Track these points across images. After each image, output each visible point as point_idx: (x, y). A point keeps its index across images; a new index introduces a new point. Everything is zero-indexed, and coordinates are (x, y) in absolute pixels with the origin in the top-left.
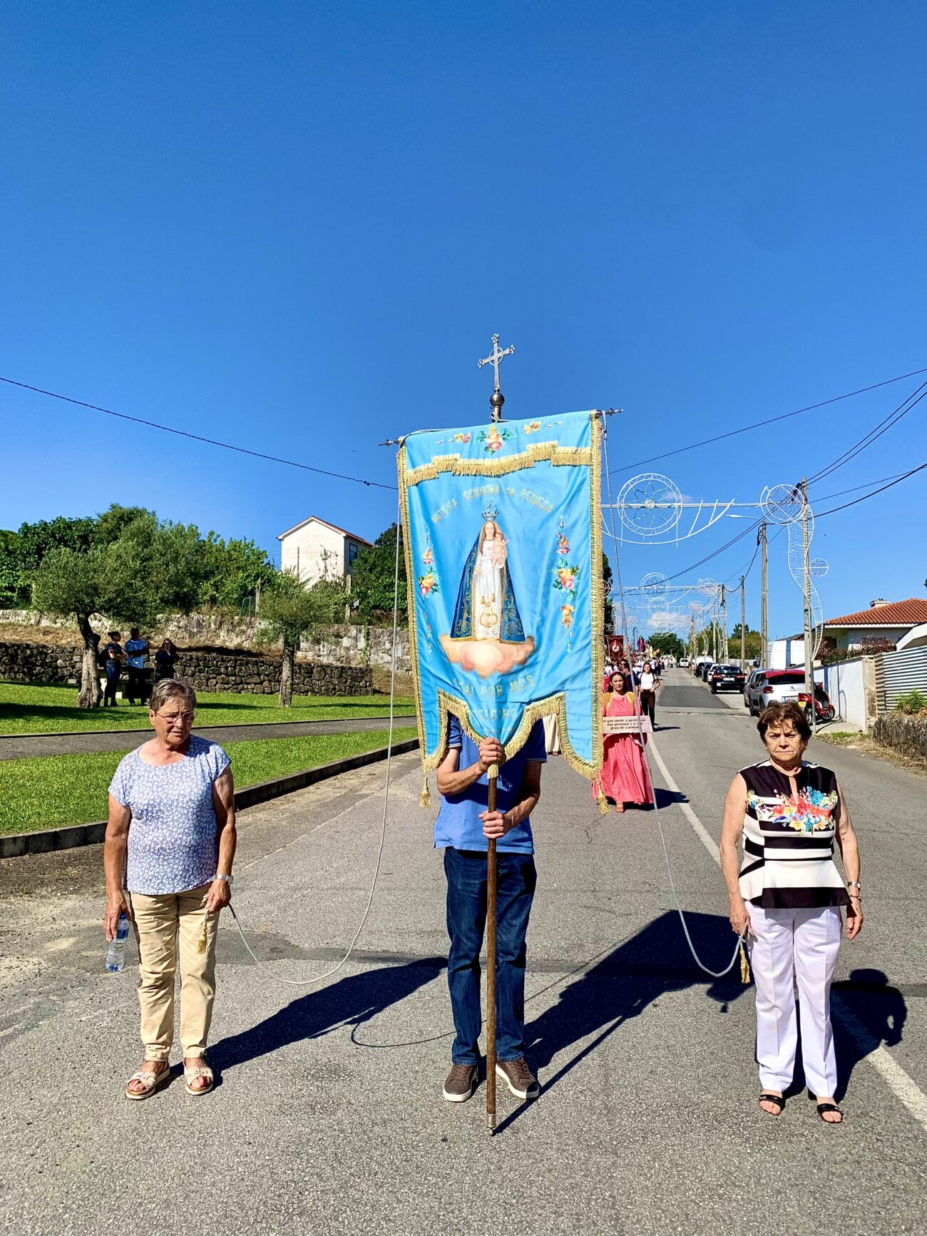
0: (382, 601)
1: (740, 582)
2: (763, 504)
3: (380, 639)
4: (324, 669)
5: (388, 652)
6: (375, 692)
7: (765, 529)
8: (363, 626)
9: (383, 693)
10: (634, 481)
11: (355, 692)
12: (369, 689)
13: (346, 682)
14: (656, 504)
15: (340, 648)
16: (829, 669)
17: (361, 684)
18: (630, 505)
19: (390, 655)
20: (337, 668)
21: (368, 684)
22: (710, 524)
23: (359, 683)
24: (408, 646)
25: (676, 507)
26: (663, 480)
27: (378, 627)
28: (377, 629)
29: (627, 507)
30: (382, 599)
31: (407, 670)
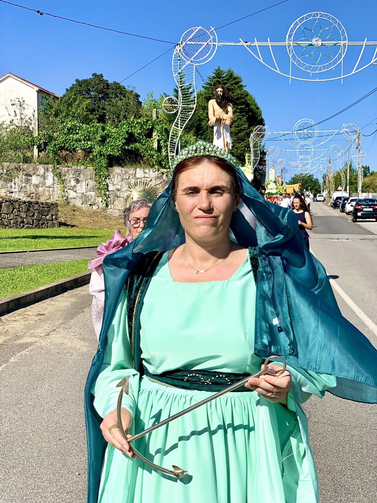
0: (67, 143)
3: (66, 177)
4: (12, 204)
5: (73, 188)
6: (61, 224)
8: (50, 166)
9: (68, 225)
10: (303, 19)
11: (42, 224)
12: (55, 222)
13: (33, 216)
15: (30, 186)
17: (48, 217)
18: (298, 42)
19: (75, 192)
20: (25, 202)
21: (54, 217)
22: (373, 61)
23: (46, 216)
24: (92, 183)
25: (342, 45)
26: (329, 18)
27: (64, 166)
28: (63, 168)
29: (295, 45)
30: (67, 141)
31: (90, 205)
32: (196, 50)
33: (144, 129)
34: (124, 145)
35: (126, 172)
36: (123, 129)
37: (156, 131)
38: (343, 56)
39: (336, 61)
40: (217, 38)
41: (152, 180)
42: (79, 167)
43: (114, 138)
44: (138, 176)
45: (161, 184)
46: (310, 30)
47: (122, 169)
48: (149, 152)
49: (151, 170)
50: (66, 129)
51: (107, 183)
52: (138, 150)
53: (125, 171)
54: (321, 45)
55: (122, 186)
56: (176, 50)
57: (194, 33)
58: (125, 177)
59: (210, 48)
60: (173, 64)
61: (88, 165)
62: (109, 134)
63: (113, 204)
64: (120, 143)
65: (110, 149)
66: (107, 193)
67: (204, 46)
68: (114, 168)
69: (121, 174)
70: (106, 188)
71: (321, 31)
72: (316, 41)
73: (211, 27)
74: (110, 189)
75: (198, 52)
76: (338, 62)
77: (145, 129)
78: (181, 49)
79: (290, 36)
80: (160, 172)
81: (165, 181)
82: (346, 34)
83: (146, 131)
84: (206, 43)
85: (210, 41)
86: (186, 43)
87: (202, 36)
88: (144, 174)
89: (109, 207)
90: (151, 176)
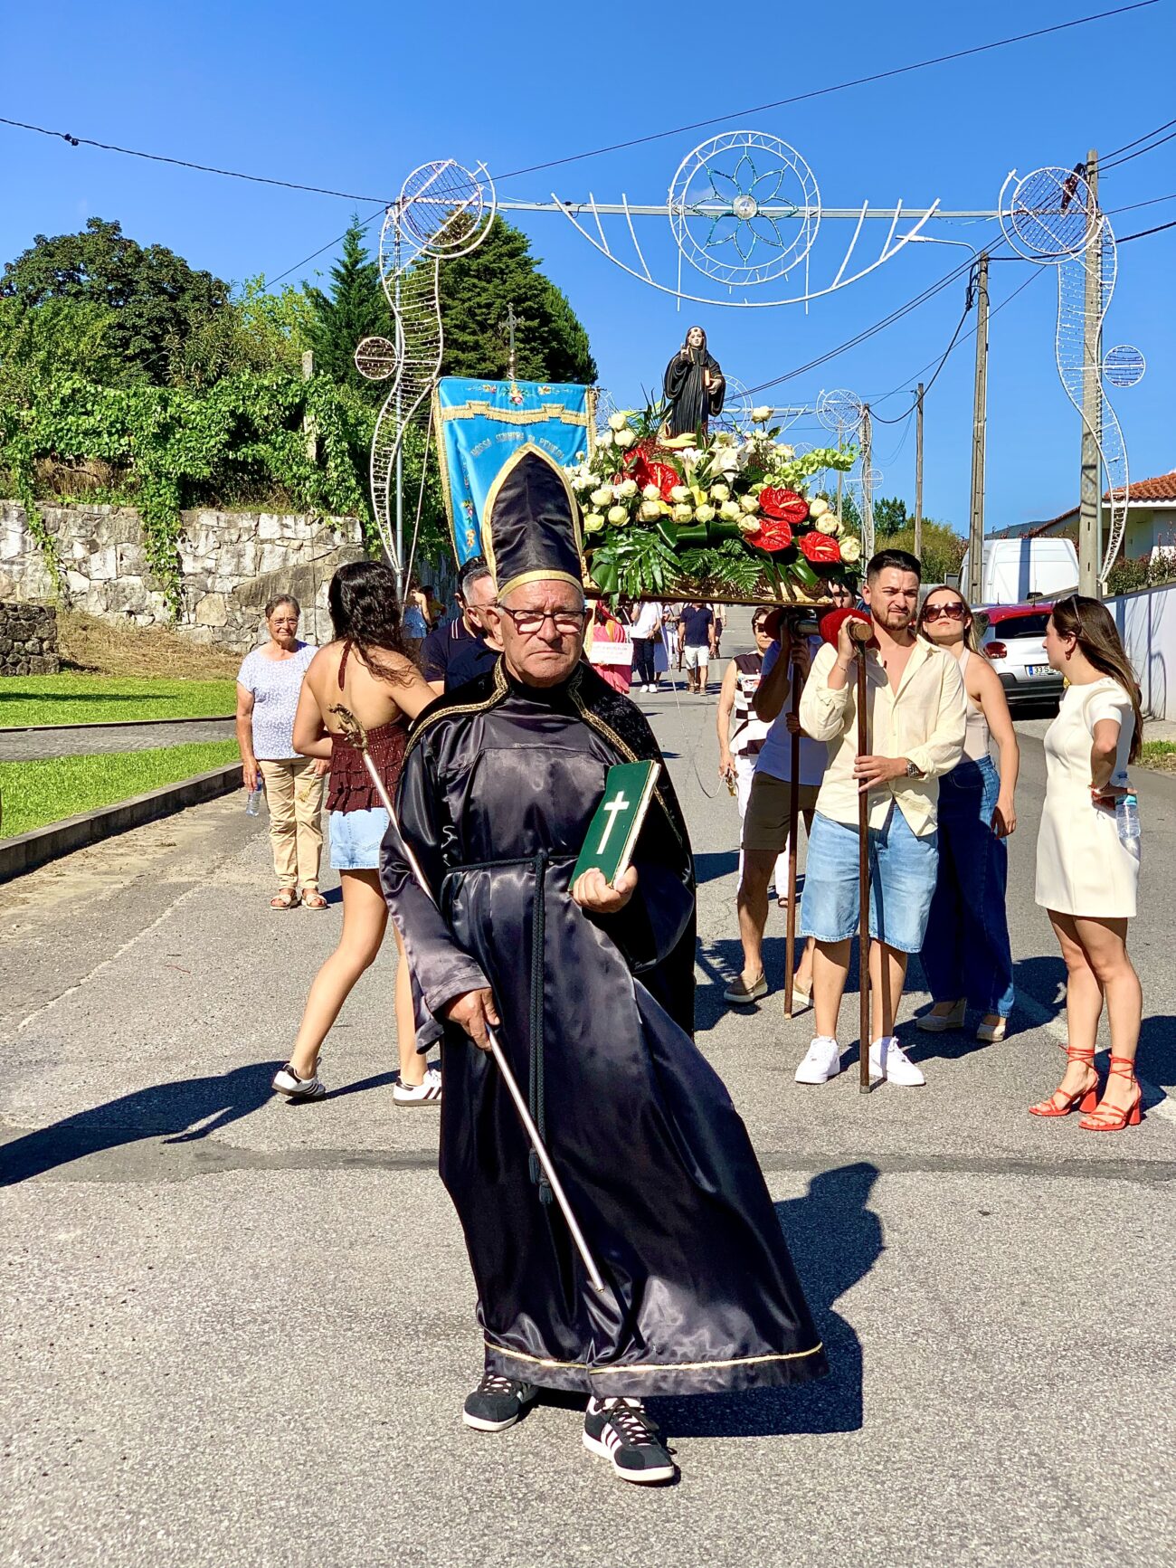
0: (61, 439)
1: (913, 400)
2: (1005, 213)
3: (59, 535)
5: (81, 567)
6: (64, 665)
7: (986, 271)
8: (12, 502)
9: (82, 668)
10: (709, 148)
11: (15, 664)
12: (49, 657)
14: (760, 209)
16: (1130, 602)
17: (29, 645)
18: (699, 207)
19: (87, 575)
21: (46, 645)
22: (882, 259)
23: (24, 642)
24: (133, 553)
25: (807, 216)
26: (775, 147)
27: (53, 504)
28: (51, 510)
29: (691, 213)
30: (60, 434)
31: (131, 613)
33: (278, 404)
34: (223, 449)
35: (230, 524)
36: (220, 406)
37: (313, 411)
38: (809, 245)
39: (792, 256)
40: (493, 191)
41: (302, 546)
42: (96, 507)
43: (196, 428)
44: (263, 534)
45: (327, 558)
46: (729, 177)
47: (218, 513)
48: (295, 468)
49: (302, 518)
50: (57, 402)
51: (178, 553)
52: (263, 463)
53: (229, 522)
54: (756, 216)
55: (221, 563)
56: (390, 217)
57: (435, 176)
58: (227, 538)
59: (476, 216)
61: (122, 502)
62: (179, 417)
63: (195, 610)
64: (213, 443)
65: (183, 459)
66: (179, 580)
67: (461, 209)
68: (198, 511)
69: (215, 529)
70: (174, 568)
71: (756, 181)
72: (743, 204)
74: (186, 568)
76: (797, 261)
77: (282, 404)
78: (403, 216)
79: (677, 192)
80: (324, 524)
81: (339, 549)
82: (817, 188)
83: (284, 413)
84: (466, 203)
85: (477, 198)
86: (415, 201)
88: (282, 529)
89: (185, 620)
90: (301, 535)
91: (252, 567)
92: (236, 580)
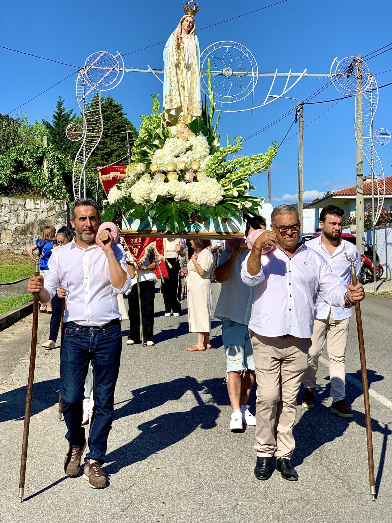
2: (333, 75)
7: (302, 108)
10: (213, 47)
14: (234, 72)
22: (283, 93)
25: (253, 75)
26: (240, 47)
32: (102, 75)
33: (33, 156)
34: (12, 174)
36: (10, 157)
37: (47, 159)
39: (247, 92)
40: (124, 64)
41: (43, 211)
44: (28, 207)
45: (53, 216)
46: (221, 59)
47: (9, 199)
49: (43, 201)
52: (27, 179)
53: (14, 202)
54: (232, 75)
55: (11, 218)
56: (80, 74)
57: (99, 57)
58: (13, 208)
59: (116, 74)
60: (76, 89)
64: (8, 172)
67: (110, 72)
68: (1, 198)
69: (8, 205)
71: (232, 61)
72: (226, 71)
73: (117, 52)
75: (104, 78)
76: (249, 94)
77: (35, 157)
78: (86, 73)
80: (52, 203)
81: (58, 213)
82: (257, 64)
83: (36, 160)
84: (112, 68)
85: (117, 67)
86: (91, 68)
87: (107, 61)
88: (35, 205)
90: (43, 207)
91: (23, 220)
92: (17, 225)
